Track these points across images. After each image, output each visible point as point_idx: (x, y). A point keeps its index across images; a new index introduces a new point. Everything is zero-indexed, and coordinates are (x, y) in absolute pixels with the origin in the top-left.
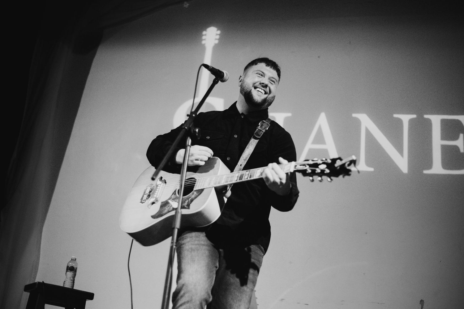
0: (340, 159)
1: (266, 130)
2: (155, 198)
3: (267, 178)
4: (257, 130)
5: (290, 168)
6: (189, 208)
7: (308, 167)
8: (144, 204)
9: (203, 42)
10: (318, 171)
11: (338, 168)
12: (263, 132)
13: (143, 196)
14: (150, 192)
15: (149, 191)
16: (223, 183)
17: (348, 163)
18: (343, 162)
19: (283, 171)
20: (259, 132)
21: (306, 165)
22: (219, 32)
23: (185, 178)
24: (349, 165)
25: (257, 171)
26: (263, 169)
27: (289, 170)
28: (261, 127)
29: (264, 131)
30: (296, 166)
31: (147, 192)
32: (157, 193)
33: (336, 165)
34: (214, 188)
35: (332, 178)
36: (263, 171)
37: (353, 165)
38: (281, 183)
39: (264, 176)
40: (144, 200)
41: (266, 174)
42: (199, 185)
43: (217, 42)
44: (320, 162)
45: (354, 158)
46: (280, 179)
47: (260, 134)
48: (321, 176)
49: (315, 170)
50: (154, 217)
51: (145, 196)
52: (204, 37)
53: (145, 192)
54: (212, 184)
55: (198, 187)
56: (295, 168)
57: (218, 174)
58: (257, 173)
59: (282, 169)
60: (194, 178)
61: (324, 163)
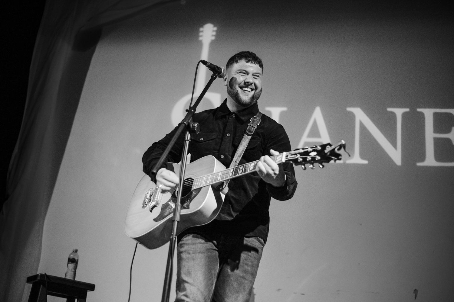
0: (329, 144)
1: (258, 126)
2: (155, 202)
3: (261, 171)
4: (249, 126)
5: (282, 159)
6: (188, 208)
7: (299, 155)
8: (145, 208)
9: (200, 38)
10: (309, 158)
11: (328, 154)
12: (254, 127)
13: (144, 201)
14: (151, 196)
15: (149, 195)
16: (219, 180)
17: (338, 148)
18: (333, 147)
19: (276, 162)
20: (251, 128)
21: (297, 154)
22: (215, 29)
23: (184, 179)
24: (339, 149)
25: (250, 165)
26: (256, 163)
27: (281, 160)
28: (252, 123)
29: (256, 127)
30: (287, 156)
31: (148, 197)
32: (157, 196)
33: (326, 151)
34: (210, 186)
35: (324, 164)
36: (256, 164)
37: (342, 149)
38: (275, 174)
39: (257, 169)
40: (145, 205)
41: (259, 168)
42: (196, 185)
43: (213, 38)
44: (310, 149)
45: (343, 142)
46: (273, 170)
47: (252, 130)
48: (313, 164)
49: (306, 158)
50: (156, 220)
51: (147, 201)
52: (201, 34)
53: (145, 197)
54: (209, 182)
55: (196, 186)
56: (287, 158)
57: (214, 172)
58: (250, 167)
59: (274, 161)
60: (192, 178)
61: (314, 151)
